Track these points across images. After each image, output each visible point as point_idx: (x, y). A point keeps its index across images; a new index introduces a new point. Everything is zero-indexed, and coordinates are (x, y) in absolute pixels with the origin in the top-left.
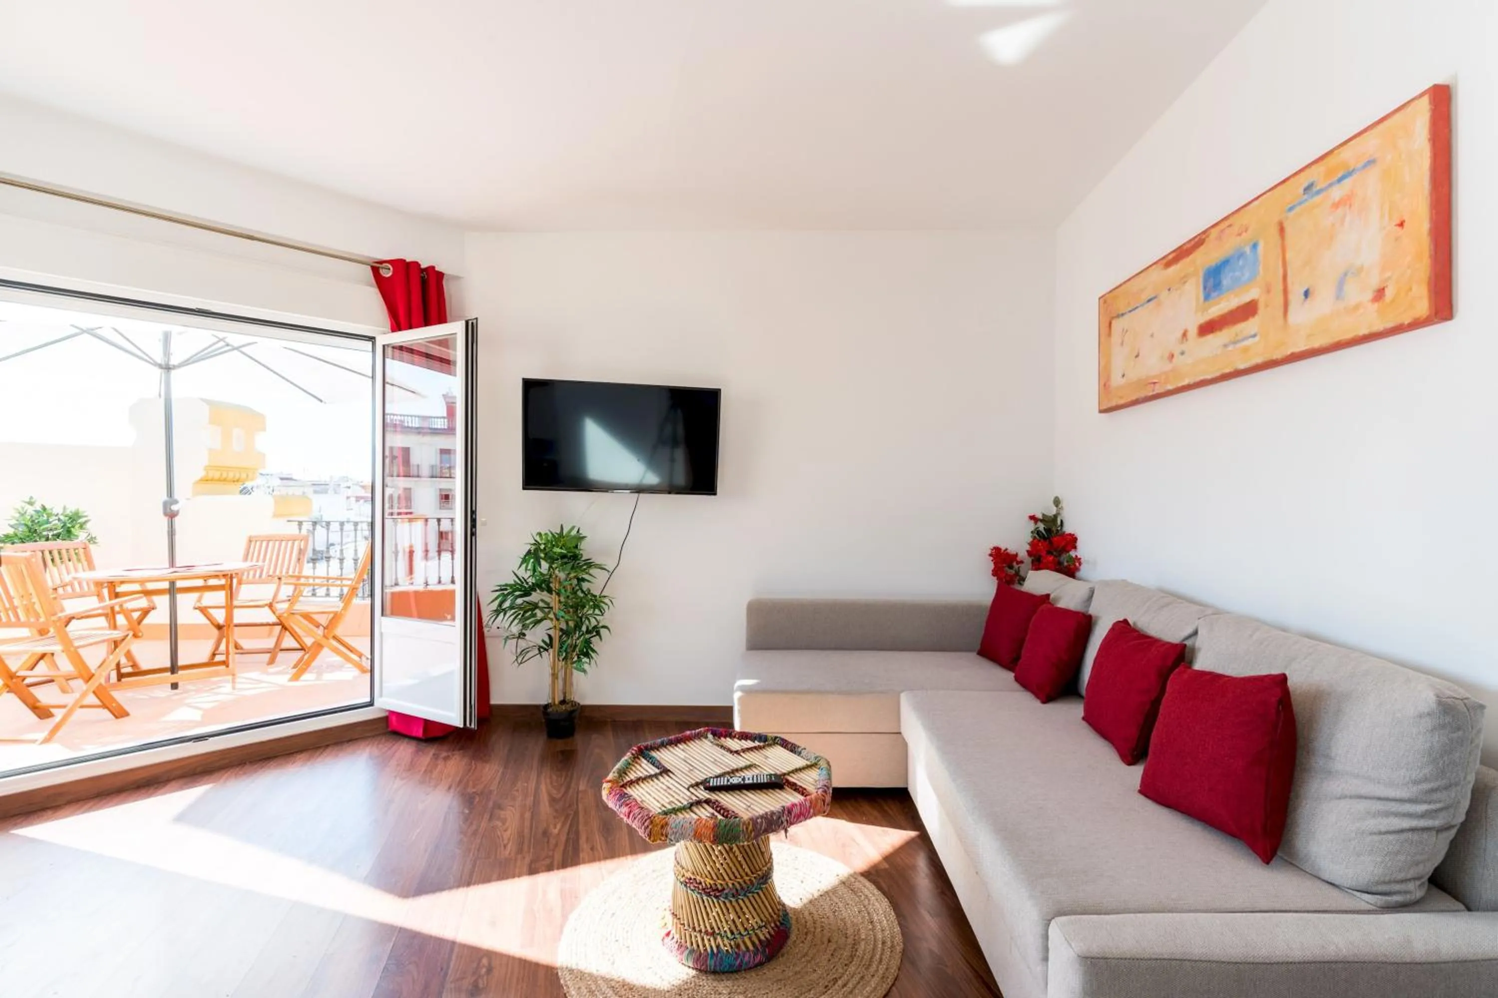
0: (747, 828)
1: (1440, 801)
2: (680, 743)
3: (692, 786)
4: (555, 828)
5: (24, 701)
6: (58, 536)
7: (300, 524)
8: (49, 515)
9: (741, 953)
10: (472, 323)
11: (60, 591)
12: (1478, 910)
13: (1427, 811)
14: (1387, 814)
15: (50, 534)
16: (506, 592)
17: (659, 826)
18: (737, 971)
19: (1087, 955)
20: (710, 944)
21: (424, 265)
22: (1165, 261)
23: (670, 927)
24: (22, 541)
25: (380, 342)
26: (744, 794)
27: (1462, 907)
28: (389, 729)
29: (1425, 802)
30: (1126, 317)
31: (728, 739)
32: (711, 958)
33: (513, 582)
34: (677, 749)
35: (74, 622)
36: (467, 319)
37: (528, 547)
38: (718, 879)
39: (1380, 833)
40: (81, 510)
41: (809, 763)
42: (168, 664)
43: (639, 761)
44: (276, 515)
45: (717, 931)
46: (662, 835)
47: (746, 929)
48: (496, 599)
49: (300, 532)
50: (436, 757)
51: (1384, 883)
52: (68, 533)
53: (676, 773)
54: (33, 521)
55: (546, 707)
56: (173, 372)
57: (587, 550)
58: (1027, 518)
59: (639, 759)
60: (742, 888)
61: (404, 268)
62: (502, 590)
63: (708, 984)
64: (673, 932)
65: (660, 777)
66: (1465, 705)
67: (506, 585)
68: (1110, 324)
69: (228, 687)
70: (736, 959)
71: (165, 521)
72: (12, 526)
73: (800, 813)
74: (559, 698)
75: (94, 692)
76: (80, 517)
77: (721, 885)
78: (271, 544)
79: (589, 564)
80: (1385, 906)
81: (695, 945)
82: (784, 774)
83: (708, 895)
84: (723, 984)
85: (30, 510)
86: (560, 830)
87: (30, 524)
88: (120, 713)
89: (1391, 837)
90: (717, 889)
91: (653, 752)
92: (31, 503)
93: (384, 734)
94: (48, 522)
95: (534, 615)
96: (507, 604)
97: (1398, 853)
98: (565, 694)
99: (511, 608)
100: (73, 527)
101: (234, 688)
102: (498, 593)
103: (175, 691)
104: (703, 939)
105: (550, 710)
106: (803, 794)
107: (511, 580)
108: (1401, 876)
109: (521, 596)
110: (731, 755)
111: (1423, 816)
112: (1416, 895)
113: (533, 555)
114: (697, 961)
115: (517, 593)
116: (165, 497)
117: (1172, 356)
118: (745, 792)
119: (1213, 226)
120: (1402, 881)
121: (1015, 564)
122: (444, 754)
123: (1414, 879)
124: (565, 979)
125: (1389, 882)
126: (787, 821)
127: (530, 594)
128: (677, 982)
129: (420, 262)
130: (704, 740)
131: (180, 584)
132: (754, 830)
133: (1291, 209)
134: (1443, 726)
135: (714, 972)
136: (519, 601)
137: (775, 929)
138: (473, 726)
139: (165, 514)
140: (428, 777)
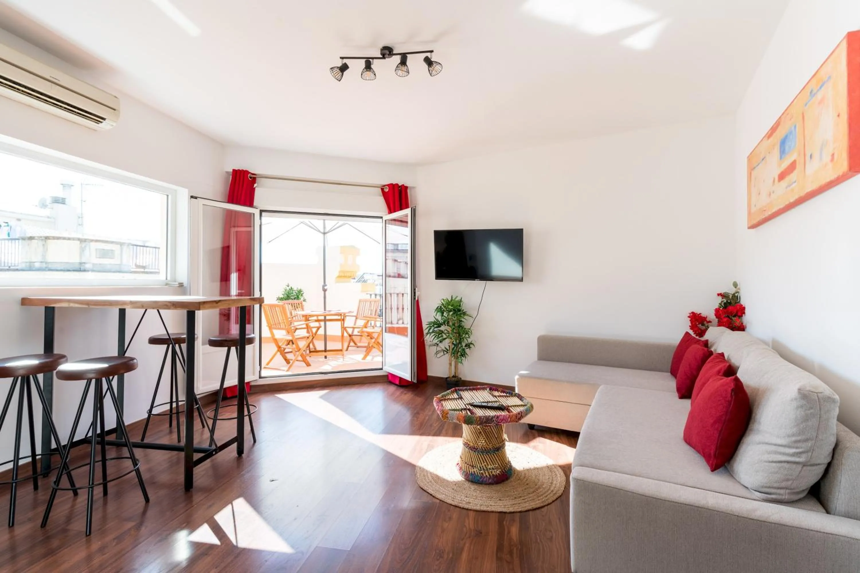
0: (476, 419)
1: (802, 448)
2: (474, 390)
3: (468, 404)
4: (436, 424)
5: (283, 357)
6: (295, 298)
7: (371, 295)
8: (293, 291)
9: (483, 477)
10: (414, 209)
11: (294, 318)
12: (834, 514)
13: (795, 453)
14: (776, 453)
15: (293, 297)
16: (431, 325)
17: (445, 414)
18: (481, 484)
19: (576, 478)
20: (472, 470)
21: (400, 185)
22: (767, 136)
23: (459, 462)
24: (285, 300)
25: (384, 219)
26: (486, 410)
27: (824, 511)
28: (389, 380)
29: (793, 448)
30: (756, 168)
31: (496, 392)
32: (471, 475)
33: (433, 321)
34: (472, 392)
35: (297, 331)
36: (412, 207)
37: (438, 305)
38: (476, 444)
39: (770, 462)
40: (302, 289)
41: (523, 404)
42: (323, 349)
43: (453, 394)
44: (362, 291)
45: (474, 465)
46: (446, 417)
47: (486, 468)
48: (428, 327)
49: (371, 297)
50: (402, 393)
51: (766, 487)
52: (298, 298)
53: (465, 400)
54: (288, 293)
55: (447, 378)
56: (326, 235)
57: (464, 308)
58: (716, 295)
59: (454, 393)
60: (485, 450)
61: (393, 187)
62: (429, 324)
63: (467, 484)
64: (460, 464)
65: (458, 400)
66: (818, 396)
67: (431, 322)
68: (751, 173)
69: (342, 359)
70: (480, 478)
71: (323, 292)
72: (283, 295)
73: (503, 418)
74: (453, 374)
75: (301, 355)
76: (302, 291)
77: (477, 447)
78: (367, 303)
79: (464, 314)
80: (765, 499)
81: (466, 470)
82: (509, 406)
83: (471, 449)
84: (473, 486)
85: (288, 288)
86: (437, 425)
87: (287, 294)
88: (308, 365)
89: (774, 464)
90: (475, 448)
91: (461, 392)
92: (288, 286)
93: (385, 382)
94: (292, 293)
95: (442, 336)
96: (431, 331)
97: (776, 473)
98: (455, 373)
99: (433, 332)
100: (299, 295)
101: (343, 360)
102: (428, 326)
103: (326, 359)
104: (469, 467)
105: (448, 379)
106: (509, 412)
107: (433, 320)
108: (775, 485)
109: (437, 327)
110: (492, 397)
111: (793, 455)
112: (785, 497)
113: (440, 310)
114: (465, 475)
115: (435, 326)
116: (323, 284)
117: (770, 194)
118: (487, 409)
119: (783, 114)
120: (775, 488)
121: (705, 322)
122: (405, 392)
123: (786, 488)
124: (418, 470)
125: (769, 487)
126: (496, 420)
127: (441, 327)
128: (455, 480)
129: (398, 183)
130: (485, 391)
131: (328, 318)
132: (479, 421)
133: (806, 105)
134: (802, 407)
135: (472, 482)
136: (436, 329)
137: (502, 473)
138: (415, 381)
139: (323, 290)
140: (396, 400)
